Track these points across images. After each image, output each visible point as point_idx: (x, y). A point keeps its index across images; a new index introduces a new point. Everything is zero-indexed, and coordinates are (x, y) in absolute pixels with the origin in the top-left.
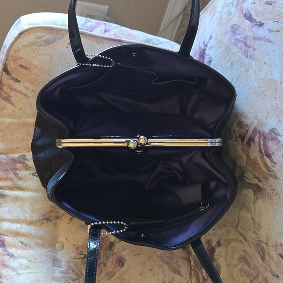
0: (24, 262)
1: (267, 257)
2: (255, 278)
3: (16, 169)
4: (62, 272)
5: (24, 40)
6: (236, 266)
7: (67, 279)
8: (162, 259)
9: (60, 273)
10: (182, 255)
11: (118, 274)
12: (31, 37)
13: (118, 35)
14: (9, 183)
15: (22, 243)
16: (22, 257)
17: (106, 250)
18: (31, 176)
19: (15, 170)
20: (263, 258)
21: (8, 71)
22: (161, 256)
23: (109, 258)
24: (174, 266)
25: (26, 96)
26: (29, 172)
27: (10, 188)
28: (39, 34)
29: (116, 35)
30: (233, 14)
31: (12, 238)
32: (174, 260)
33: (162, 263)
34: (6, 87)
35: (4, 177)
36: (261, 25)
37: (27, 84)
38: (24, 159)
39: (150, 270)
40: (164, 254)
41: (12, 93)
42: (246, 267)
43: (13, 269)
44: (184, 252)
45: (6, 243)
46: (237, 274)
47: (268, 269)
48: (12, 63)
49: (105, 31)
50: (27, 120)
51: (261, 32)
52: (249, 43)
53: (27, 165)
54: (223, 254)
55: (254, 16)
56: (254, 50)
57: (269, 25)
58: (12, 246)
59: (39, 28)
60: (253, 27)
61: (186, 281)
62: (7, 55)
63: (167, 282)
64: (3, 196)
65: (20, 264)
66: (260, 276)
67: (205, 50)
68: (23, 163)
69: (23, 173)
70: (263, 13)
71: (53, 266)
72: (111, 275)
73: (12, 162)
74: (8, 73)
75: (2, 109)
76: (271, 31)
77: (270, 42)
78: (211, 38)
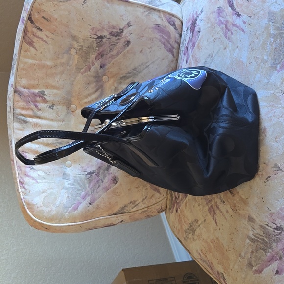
0: (41, 174)
3: (36, 102)
4: (70, 184)
7: (74, 189)
9: (68, 184)
11: (112, 189)
14: (30, 112)
16: (40, 170)
17: (104, 171)
18: (48, 108)
19: (35, 102)
23: (106, 176)
25: (46, 42)
26: (47, 105)
27: (31, 117)
34: (30, 34)
35: (27, 107)
36: (239, 15)
37: (47, 33)
38: (43, 94)
39: (136, 187)
41: (35, 39)
43: (33, 179)
48: (36, 14)
50: (46, 62)
51: (238, 21)
52: (228, 27)
53: (45, 99)
55: (235, 5)
56: (232, 34)
57: (244, 17)
60: (233, 15)
61: (163, 197)
62: (32, 6)
63: (148, 197)
64: (25, 122)
65: (39, 175)
66: (213, 200)
67: (196, 20)
68: (42, 97)
69: (41, 105)
70: (241, 5)
71: (63, 179)
72: (107, 189)
73: (33, 95)
74: (32, 22)
75: (26, 52)
76: (244, 22)
77: (243, 31)
78: (202, 12)
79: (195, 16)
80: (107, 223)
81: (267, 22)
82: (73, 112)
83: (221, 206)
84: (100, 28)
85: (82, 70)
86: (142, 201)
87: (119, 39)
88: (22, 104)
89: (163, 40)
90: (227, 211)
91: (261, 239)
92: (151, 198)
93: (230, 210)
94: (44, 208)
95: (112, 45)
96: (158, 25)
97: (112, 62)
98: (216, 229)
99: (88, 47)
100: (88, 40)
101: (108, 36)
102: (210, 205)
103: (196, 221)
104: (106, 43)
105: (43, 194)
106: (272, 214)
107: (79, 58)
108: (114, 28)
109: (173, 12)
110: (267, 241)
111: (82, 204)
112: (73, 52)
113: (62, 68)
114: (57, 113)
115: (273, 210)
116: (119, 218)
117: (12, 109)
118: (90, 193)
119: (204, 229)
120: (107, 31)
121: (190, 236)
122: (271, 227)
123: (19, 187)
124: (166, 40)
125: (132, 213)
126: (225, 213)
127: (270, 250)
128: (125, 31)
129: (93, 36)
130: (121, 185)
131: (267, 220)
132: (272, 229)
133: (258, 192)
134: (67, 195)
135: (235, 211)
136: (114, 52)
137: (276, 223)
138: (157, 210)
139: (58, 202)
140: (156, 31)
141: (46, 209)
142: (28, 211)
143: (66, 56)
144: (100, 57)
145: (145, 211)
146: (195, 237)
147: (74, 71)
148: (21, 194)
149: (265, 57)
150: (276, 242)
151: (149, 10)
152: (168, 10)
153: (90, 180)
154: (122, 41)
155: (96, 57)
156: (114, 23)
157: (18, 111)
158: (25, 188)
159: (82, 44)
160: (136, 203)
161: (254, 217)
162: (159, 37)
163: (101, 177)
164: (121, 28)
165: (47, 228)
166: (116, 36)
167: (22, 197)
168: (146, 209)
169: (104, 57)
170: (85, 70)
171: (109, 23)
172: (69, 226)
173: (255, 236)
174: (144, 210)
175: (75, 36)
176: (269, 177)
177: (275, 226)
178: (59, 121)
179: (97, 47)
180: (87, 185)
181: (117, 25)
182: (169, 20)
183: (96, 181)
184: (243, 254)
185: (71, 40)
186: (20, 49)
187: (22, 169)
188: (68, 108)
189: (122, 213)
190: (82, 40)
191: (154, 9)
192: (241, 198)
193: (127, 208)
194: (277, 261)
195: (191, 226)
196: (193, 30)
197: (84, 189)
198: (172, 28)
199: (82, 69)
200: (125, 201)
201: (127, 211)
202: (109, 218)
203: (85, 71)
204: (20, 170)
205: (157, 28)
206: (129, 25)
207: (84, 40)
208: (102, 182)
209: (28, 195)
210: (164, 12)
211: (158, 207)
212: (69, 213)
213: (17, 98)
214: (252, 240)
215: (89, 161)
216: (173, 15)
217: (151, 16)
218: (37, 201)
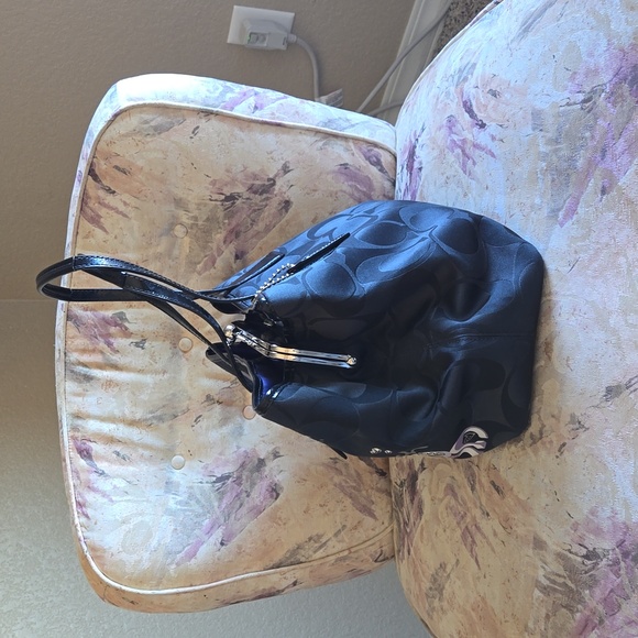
0: (121, 484)
1: (477, 486)
2: (462, 517)
3: (110, 335)
4: (180, 503)
5: (122, 127)
6: (441, 500)
7: (188, 513)
8: (342, 489)
9: (176, 503)
10: (379, 486)
11: (268, 510)
12: (133, 122)
13: (277, 115)
14: (98, 358)
15: (118, 454)
16: (118, 476)
17: (252, 472)
18: (133, 347)
19: (107, 336)
20: (473, 489)
21: (96, 175)
22: (340, 484)
23: (255, 484)
24: (364, 502)
25: (125, 216)
26: (131, 340)
27: (100, 367)
28: (146, 116)
29: (273, 114)
30: (451, 97)
31: (103, 446)
32: (364, 493)
33: (342, 495)
34: (93, 201)
35: (91, 347)
36: (483, 126)
37: (126, 197)
38: (121, 319)
39: (321, 506)
40: (347, 482)
41: (103, 212)
42: (453, 502)
43: (104, 495)
44: (382, 480)
45: (93, 453)
46: (442, 513)
47: (478, 504)
48: (102, 162)
49: (256, 108)
50: (126, 255)
51: (483, 138)
52: (467, 151)
53: (126, 329)
54: (427, 483)
55: (475, 109)
56: (474, 163)
57: (492, 128)
58: (103, 458)
59: (145, 105)
60: (472, 126)
61: (383, 527)
62: (95, 149)
63: (349, 526)
64: (88, 378)
65: (115, 487)
66: (469, 514)
67: (415, 147)
68: (120, 325)
69: (120, 342)
70: (486, 106)
71: (166, 492)
72: (257, 511)
73: (103, 323)
74: (95, 177)
75: (87, 237)
76: (493, 138)
77: (493, 155)
78: (423, 130)
79: (413, 141)
80: (261, 588)
81: (531, 132)
82: (185, 352)
83: (483, 524)
84: (229, 179)
85: (199, 267)
86: (336, 535)
87: (267, 199)
88: (81, 342)
89: (356, 194)
90: (495, 534)
91: (560, 585)
92: (355, 528)
93: (500, 530)
94: (124, 556)
95: (255, 211)
96: (345, 166)
97: (258, 246)
98: (479, 578)
99: (208, 219)
100: (205, 205)
101: (246, 195)
102: (463, 527)
103: (443, 566)
104: (243, 208)
105: (124, 527)
106: (575, 527)
107: (191, 243)
108: (255, 177)
109: (375, 139)
110: (573, 586)
111: (205, 545)
112: (179, 231)
113: (158, 264)
114: (152, 356)
115: (577, 517)
116: (287, 575)
117: (62, 354)
118: (222, 520)
119: (459, 583)
120: (243, 184)
121: (436, 603)
122: (576, 554)
123: (76, 513)
124: (364, 193)
125: (315, 563)
126: (491, 538)
127: (580, 607)
128: (279, 183)
129: (215, 197)
130: (287, 500)
131: (568, 540)
132: (579, 559)
133: (546, 481)
134: (173, 527)
135: (509, 530)
136: (260, 226)
137: (586, 543)
138: (371, 555)
139: (154, 543)
140: (342, 178)
141: (130, 559)
142: (93, 564)
143: (165, 241)
144: (233, 237)
145: (344, 559)
146: (445, 604)
147: (183, 270)
148: (79, 528)
149: (537, 201)
150: (590, 587)
151: (324, 138)
152: (365, 135)
153: (221, 494)
154: (275, 203)
155: (226, 238)
156: (254, 168)
157: (74, 357)
158: (87, 516)
159: (196, 213)
160: (323, 540)
161: (544, 537)
162: (349, 190)
163: (246, 485)
164: (271, 176)
165: (134, 602)
166: (261, 194)
167: (80, 534)
168: (346, 553)
169: (242, 236)
170: (205, 265)
171: (245, 168)
172: (178, 594)
173: (548, 579)
174: (341, 555)
175: (181, 199)
176: (564, 445)
177: (584, 551)
178: (156, 372)
179: (226, 217)
180: (216, 504)
181: (262, 170)
182: (368, 154)
183: (234, 494)
184: (531, 625)
185: (172, 207)
186: (76, 233)
187: (82, 476)
188: (175, 345)
189: (292, 564)
190: (194, 206)
191: (336, 136)
192: (518, 499)
193: (303, 552)
194: (596, 630)
195: (435, 580)
196: (410, 168)
197: (209, 512)
198: (374, 170)
199: (199, 263)
200: (299, 536)
201: (303, 559)
202: (264, 575)
203: (205, 268)
204: (78, 478)
205: (343, 171)
206: (286, 169)
207: (199, 205)
208: (248, 496)
209: (92, 530)
210: (355, 139)
211: (373, 549)
212: (178, 564)
213: (72, 331)
214: (544, 589)
215: (221, 454)
216: (375, 145)
217: (330, 149)
218: (111, 540)
